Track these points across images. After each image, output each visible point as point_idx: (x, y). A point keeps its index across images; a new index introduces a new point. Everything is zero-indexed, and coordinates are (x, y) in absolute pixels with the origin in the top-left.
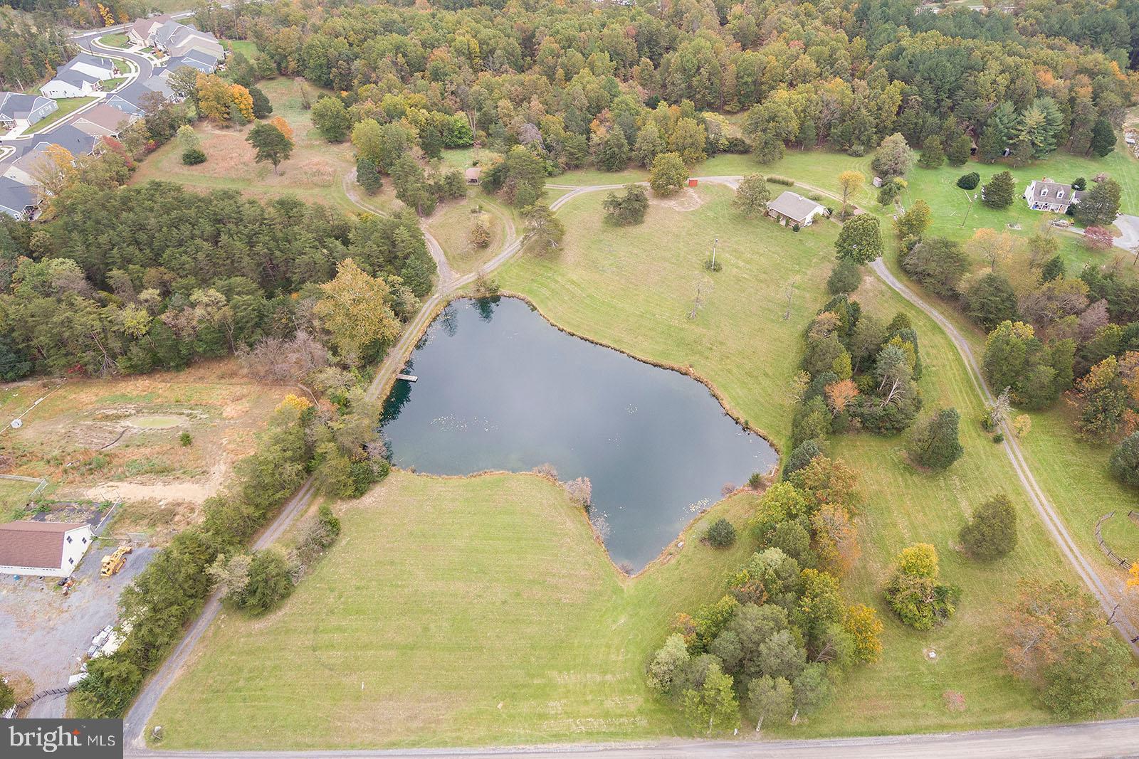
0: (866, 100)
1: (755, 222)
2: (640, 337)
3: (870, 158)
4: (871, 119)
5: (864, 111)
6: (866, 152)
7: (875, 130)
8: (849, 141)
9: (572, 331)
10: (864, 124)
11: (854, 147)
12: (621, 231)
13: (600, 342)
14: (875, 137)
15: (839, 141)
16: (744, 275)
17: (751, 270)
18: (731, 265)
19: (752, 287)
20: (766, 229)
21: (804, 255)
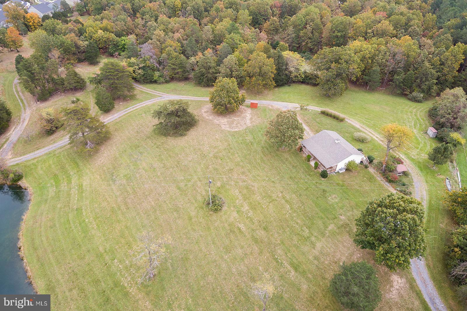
0: (431, 56)
1: (286, 155)
3: (428, 105)
4: (434, 71)
5: (427, 64)
6: (425, 99)
7: (435, 81)
8: (410, 87)
10: (426, 75)
11: (415, 94)
14: (435, 87)
15: (400, 87)
16: (241, 226)
17: (251, 220)
18: (234, 207)
19: (242, 248)
20: (293, 166)
21: (321, 214)
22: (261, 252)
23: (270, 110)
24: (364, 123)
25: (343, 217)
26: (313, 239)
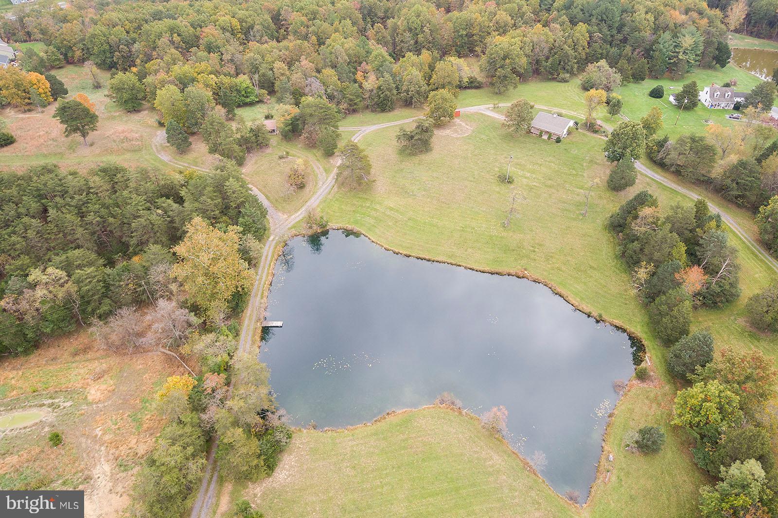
2: (470, 250)
3: (578, 80)
6: (572, 78)
7: (575, 60)
8: (557, 71)
9: (408, 253)
10: (567, 56)
11: (562, 76)
12: (416, 159)
13: (436, 259)
15: (549, 72)
16: (534, 184)
17: (538, 179)
18: (520, 177)
19: (545, 193)
20: (534, 144)
21: (574, 161)
22: (558, 191)
23: (472, 114)
24: (548, 106)
25: (587, 158)
26: (580, 173)
